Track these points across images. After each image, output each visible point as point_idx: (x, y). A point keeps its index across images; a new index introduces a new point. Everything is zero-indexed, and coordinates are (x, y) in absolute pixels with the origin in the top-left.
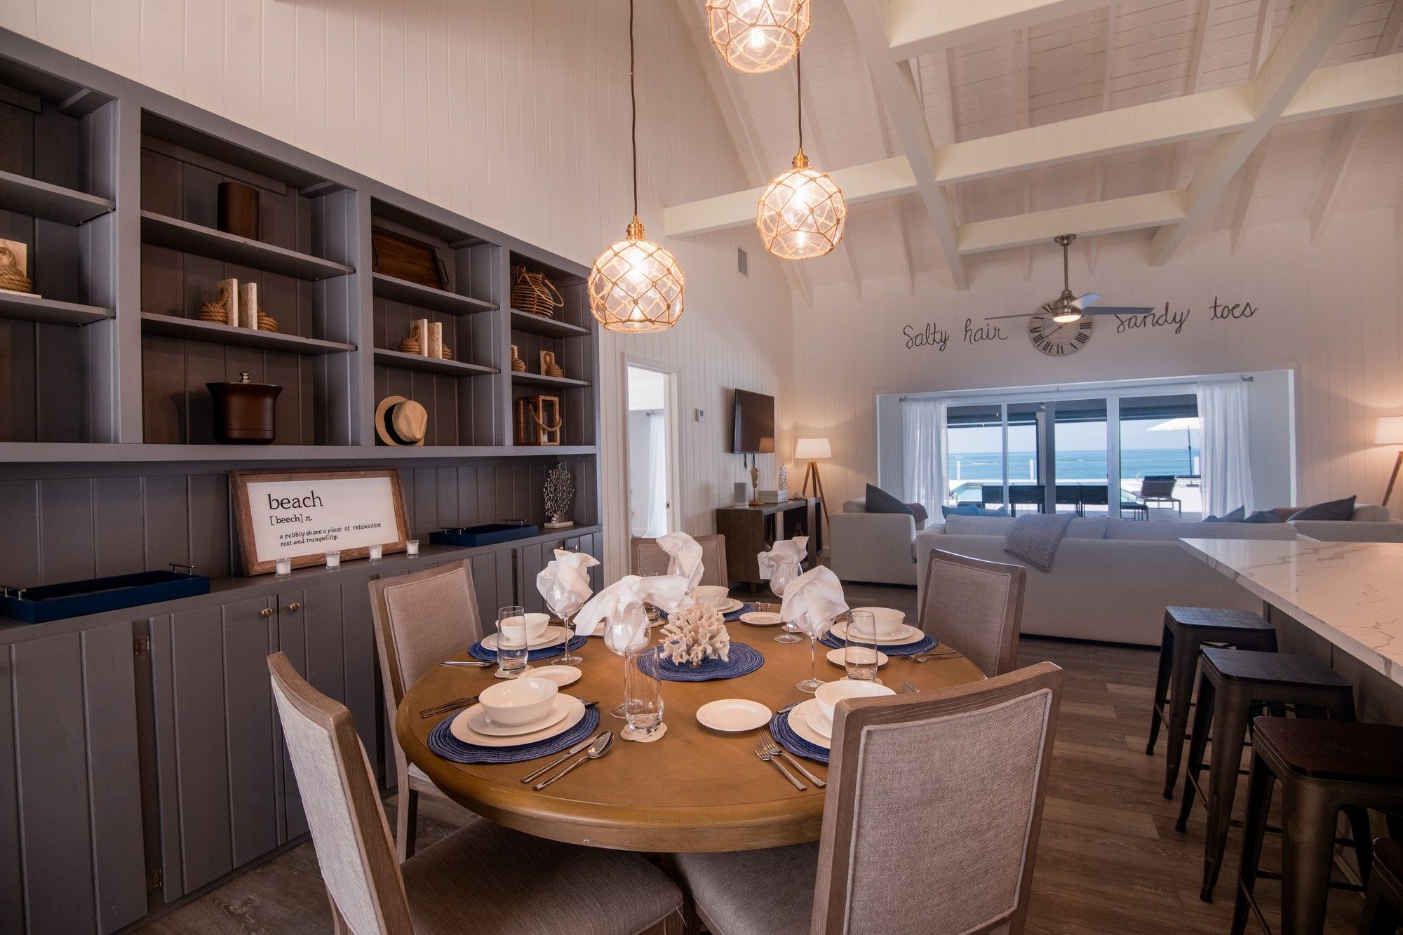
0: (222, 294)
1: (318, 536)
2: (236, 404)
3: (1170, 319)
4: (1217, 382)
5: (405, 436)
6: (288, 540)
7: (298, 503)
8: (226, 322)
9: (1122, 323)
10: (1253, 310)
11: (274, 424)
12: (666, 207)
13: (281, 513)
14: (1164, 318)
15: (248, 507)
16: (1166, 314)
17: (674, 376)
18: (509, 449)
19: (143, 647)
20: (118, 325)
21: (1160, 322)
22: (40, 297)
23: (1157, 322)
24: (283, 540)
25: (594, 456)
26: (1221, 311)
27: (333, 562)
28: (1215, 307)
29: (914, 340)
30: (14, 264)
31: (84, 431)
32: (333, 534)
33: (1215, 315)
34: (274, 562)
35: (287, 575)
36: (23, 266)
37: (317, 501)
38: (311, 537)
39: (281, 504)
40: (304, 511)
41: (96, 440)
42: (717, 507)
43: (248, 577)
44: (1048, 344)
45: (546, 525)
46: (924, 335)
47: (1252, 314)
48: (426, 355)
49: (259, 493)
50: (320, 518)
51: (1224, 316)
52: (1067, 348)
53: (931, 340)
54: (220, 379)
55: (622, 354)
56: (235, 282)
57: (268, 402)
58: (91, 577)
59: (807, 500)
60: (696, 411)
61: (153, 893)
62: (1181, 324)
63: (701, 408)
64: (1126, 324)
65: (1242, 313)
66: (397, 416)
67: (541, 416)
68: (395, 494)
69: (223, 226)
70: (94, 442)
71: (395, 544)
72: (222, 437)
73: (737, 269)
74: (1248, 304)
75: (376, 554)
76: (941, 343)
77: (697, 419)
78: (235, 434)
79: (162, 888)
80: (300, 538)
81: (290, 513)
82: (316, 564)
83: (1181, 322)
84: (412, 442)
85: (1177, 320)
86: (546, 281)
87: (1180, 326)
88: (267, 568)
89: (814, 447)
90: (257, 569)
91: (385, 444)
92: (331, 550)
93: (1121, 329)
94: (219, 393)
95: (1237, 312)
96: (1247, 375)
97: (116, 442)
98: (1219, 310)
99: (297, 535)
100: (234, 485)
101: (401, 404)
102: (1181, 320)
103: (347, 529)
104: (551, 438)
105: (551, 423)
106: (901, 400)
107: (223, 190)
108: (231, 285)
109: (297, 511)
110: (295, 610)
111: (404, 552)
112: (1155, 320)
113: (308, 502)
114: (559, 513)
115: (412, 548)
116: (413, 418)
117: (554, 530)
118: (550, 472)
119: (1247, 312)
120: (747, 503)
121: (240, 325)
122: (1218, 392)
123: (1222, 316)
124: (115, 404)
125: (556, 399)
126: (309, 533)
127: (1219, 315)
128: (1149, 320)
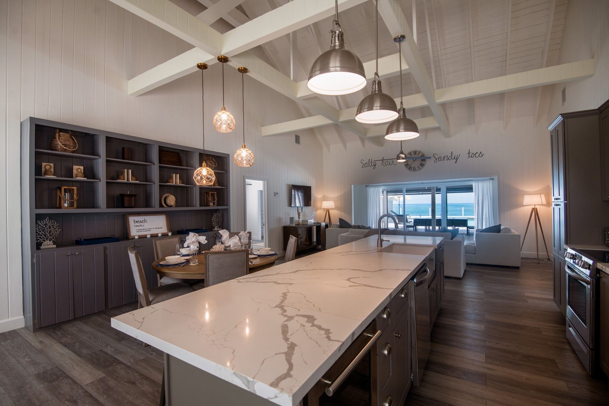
0: (123, 172)
1: (146, 230)
2: (126, 199)
3: (453, 158)
4: (480, 180)
5: (169, 204)
6: (138, 231)
7: (141, 222)
8: (124, 180)
10: (482, 155)
11: (135, 203)
12: (262, 126)
13: (137, 224)
14: (450, 157)
15: (129, 223)
17: (266, 182)
18: (198, 207)
19: (106, 252)
20: (101, 183)
22: (86, 178)
23: (448, 159)
24: (137, 231)
25: (228, 209)
26: (471, 155)
27: (149, 236)
28: (469, 153)
29: (364, 165)
30: (81, 171)
31: (93, 206)
32: (149, 230)
34: (135, 236)
35: (137, 239)
36: (83, 172)
37: (146, 221)
38: (144, 230)
39: (137, 222)
40: (142, 224)
41: (97, 208)
42: (284, 225)
43: (129, 239)
44: (410, 167)
45: (213, 229)
46: (368, 164)
48: (174, 183)
49: (132, 220)
50: (146, 226)
51: (472, 157)
52: (417, 168)
53: (370, 165)
54: (122, 193)
55: (244, 176)
56: (126, 170)
57: (133, 198)
58: (95, 238)
59: (320, 224)
60: (275, 193)
61: (106, 305)
63: (277, 192)
64: (437, 160)
65: (479, 156)
66: (167, 200)
67: (210, 198)
68: (166, 220)
69: (123, 158)
70: (96, 208)
71: (166, 233)
72: (123, 206)
73: (295, 142)
74: (481, 152)
75: (160, 235)
76: (374, 166)
77: (275, 196)
78: (126, 206)
79: (108, 305)
80: (141, 231)
81: (139, 224)
82: (145, 237)
84: (171, 206)
85: (456, 158)
86: (213, 159)
87: (457, 160)
88: (133, 237)
89: (328, 204)
90: (131, 237)
91: (164, 207)
92: (148, 234)
93: (436, 161)
94: (122, 196)
95: (477, 155)
96: (492, 178)
97: (101, 208)
99: (140, 230)
100: (126, 217)
101: (168, 196)
103: (153, 228)
104: (214, 204)
105: (214, 200)
106: (366, 186)
107: (123, 149)
108: (125, 171)
109: (141, 224)
110: (139, 247)
111: (168, 235)
112: (448, 158)
113: (144, 222)
114: (217, 226)
115: (170, 234)
116: (171, 200)
117: (215, 231)
118: (214, 214)
120: (294, 224)
121: (127, 180)
122: (480, 184)
124: (101, 200)
125: (216, 193)
126: (143, 229)
127: (470, 156)
128: (446, 158)
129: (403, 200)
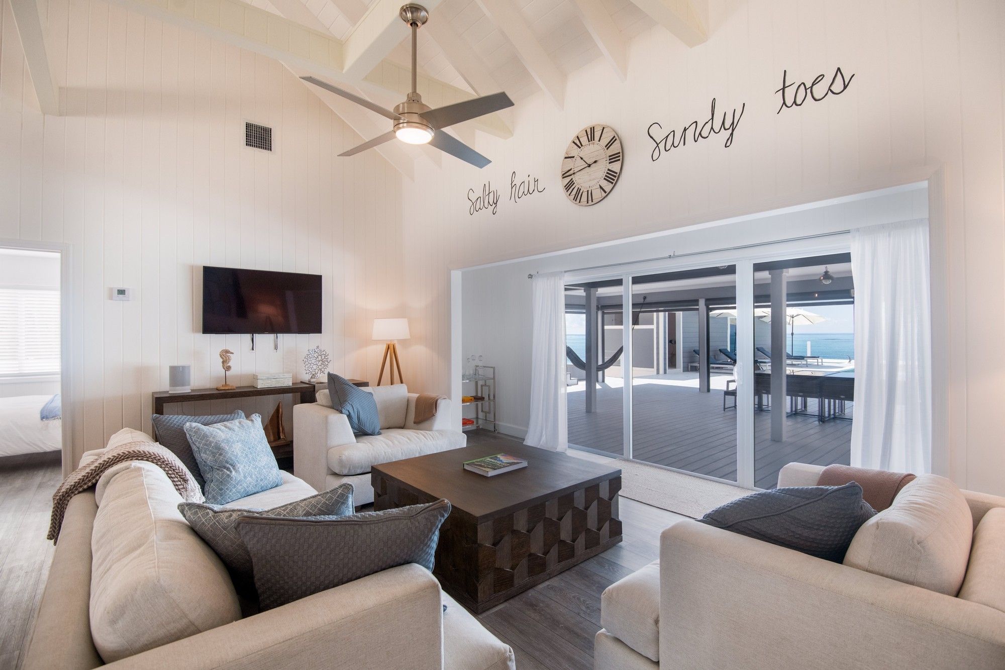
3: (717, 125)
9: (658, 144)
10: (847, 79)
14: (709, 126)
16: (712, 118)
21: (704, 134)
23: (700, 134)
26: (794, 94)
28: (784, 88)
29: (475, 204)
33: (784, 103)
44: (579, 191)
46: (482, 200)
47: (845, 87)
51: (799, 102)
52: (598, 194)
53: (486, 203)
62: (733, 130)
64: (662, 146)
65: (829, 89)
74: (839, 69)
76: (494, 205)
83: (733, 126)
85: (727, 125)
87: (732, 134)
93: (656, 154)
95: (819, 90)
98: (790, 93)
102: (733, 123)
112: (697, 133)
119: (838, 86)
123: (795, 102)
127: (789, 102)
128: (690, 134)
129: (584, 332)
